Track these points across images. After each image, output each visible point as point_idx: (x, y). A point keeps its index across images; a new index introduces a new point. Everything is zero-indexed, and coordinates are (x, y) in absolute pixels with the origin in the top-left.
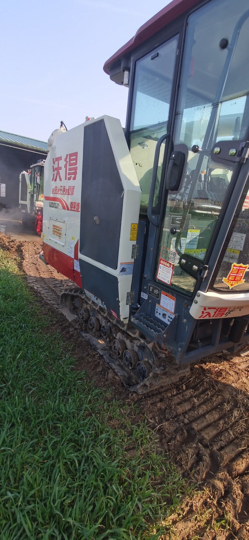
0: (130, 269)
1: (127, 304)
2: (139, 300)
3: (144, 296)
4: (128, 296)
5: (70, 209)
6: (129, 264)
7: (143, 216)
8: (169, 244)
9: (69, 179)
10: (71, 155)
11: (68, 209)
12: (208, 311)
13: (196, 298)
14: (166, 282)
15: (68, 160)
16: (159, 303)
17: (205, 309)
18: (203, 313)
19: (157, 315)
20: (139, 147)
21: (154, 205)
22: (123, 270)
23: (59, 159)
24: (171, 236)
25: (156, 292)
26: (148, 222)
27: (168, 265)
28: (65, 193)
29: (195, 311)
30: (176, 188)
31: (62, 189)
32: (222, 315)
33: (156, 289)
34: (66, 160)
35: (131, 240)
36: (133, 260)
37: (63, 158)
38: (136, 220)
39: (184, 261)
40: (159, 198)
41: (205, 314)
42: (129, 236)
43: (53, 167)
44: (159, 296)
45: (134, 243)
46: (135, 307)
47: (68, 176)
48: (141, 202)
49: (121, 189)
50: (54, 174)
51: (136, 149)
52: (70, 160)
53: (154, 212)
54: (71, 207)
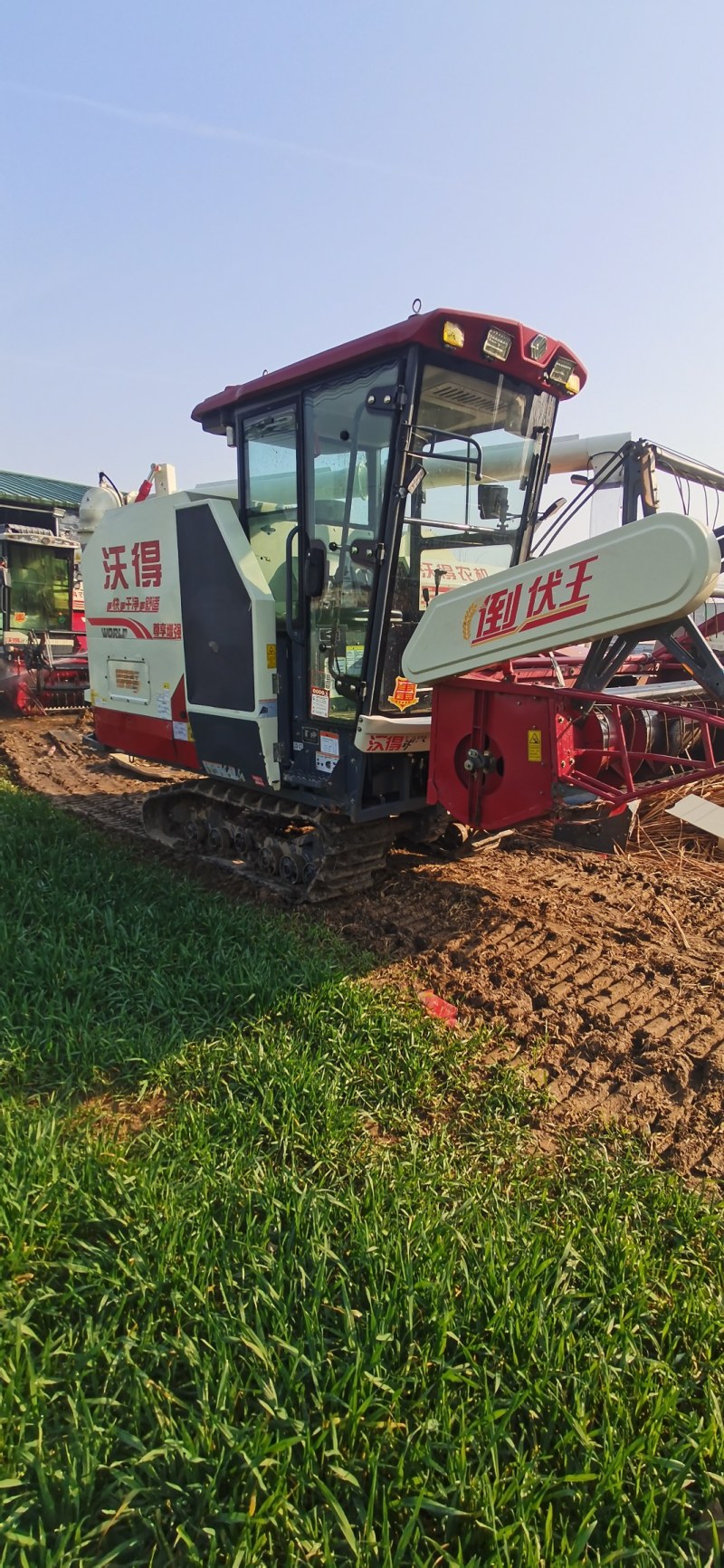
0: (273, 708)
1: (275, 761)
2: (292, 754)
3: (298, 746)
4: (275, 750)
5: (153, 636)
6: (270, 701)
7: (282, 633)
8: (321, 668)
9: (146, 584)
10: (145, 545)
11: (149, 636)
12: (376, 740)
13: (359, 725)
14: (323, 716)
15: (139, 552)
16: (319, 750)
17: (372, 738)
18: (371, 743)
19: (319, 768)
20: (263, 534)
21: (294, 616)
22: (264, 710)
23: (117, 550)
24: (322, 655)
25: (314, 735)
26: (290, 641)
27: (323, 692)
28: (138, 609)
29: (360, 742)
30: (319, 593)
31: (131, 601)
32: (398, 748)
33: (312, 731)
34: (134, 552)
35: (269, 667)
36: (275, 697)
37: (129, 549)
38: (273, 641)
39: (339, 683)
40: (299, 606)
41: (374, 746)
42: (266, 662)
43: (105, 563)
44: (317, 740)
45: (274, 671)
46: (286, 764)
47: (142, 580)
48: (277, 614)
49: (246, 600)
50: (108, 577)
51: (260, 538)
52: (144, 553)
53: (295, 625)
54: (156, 632)
